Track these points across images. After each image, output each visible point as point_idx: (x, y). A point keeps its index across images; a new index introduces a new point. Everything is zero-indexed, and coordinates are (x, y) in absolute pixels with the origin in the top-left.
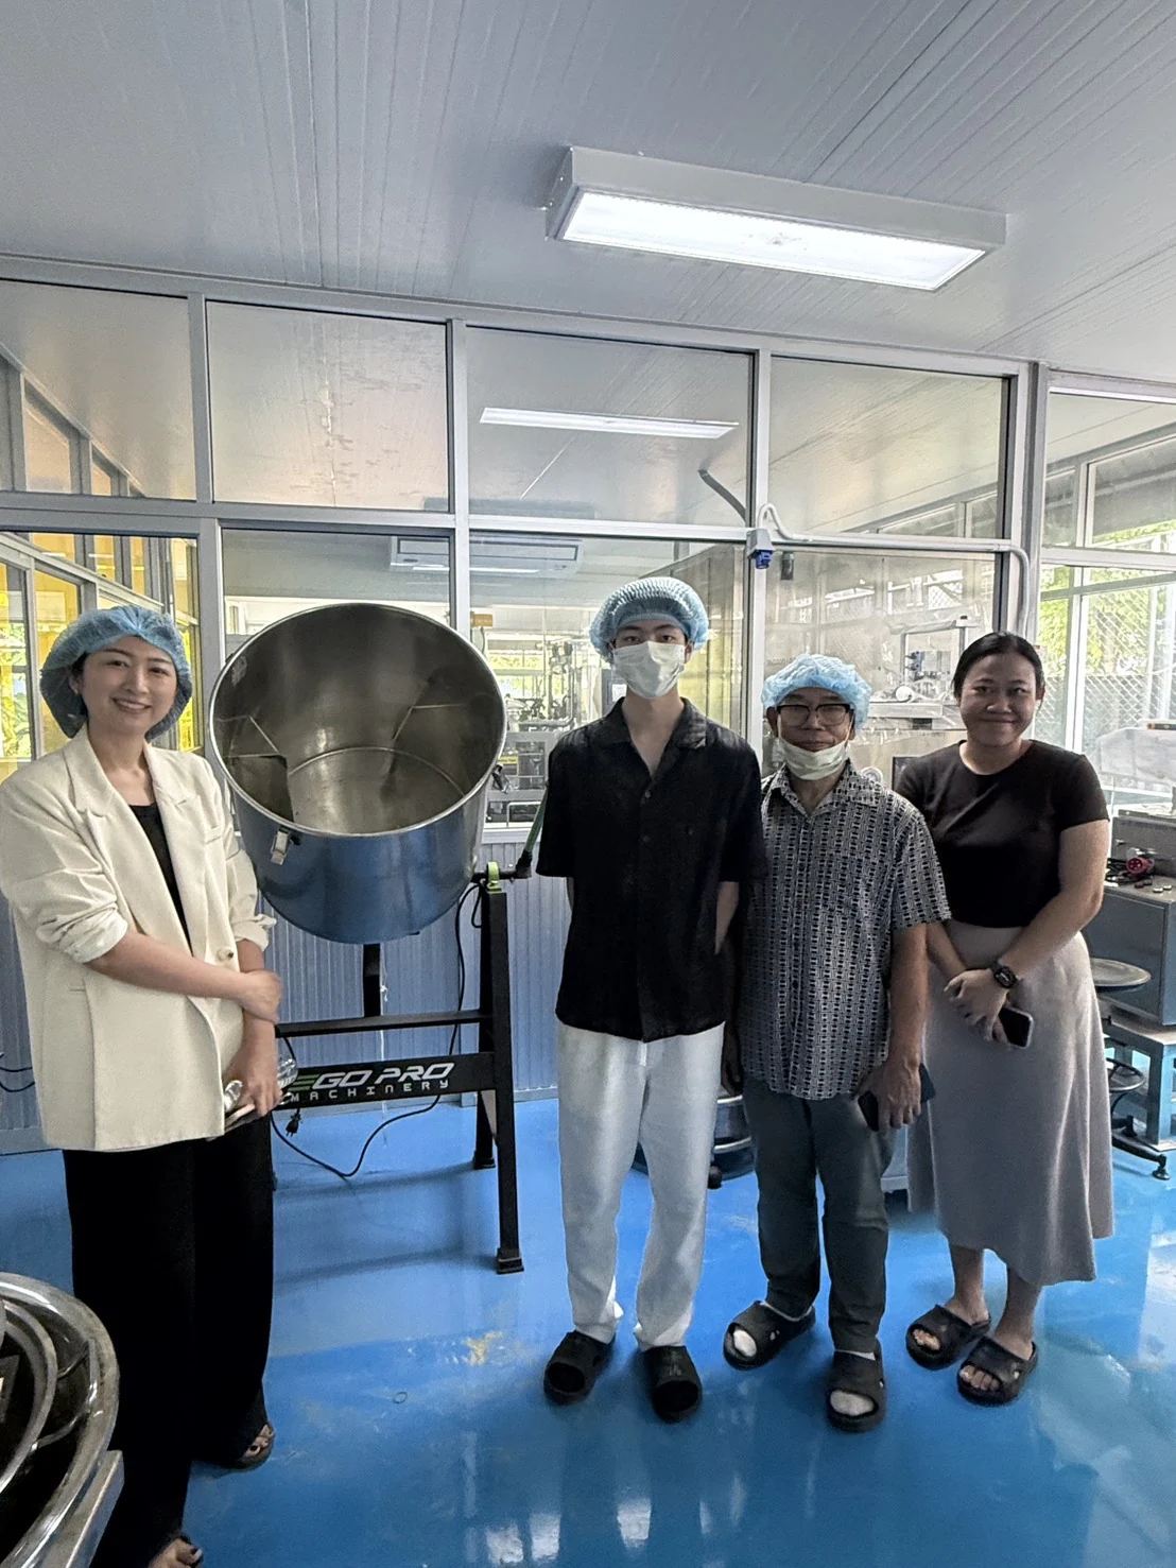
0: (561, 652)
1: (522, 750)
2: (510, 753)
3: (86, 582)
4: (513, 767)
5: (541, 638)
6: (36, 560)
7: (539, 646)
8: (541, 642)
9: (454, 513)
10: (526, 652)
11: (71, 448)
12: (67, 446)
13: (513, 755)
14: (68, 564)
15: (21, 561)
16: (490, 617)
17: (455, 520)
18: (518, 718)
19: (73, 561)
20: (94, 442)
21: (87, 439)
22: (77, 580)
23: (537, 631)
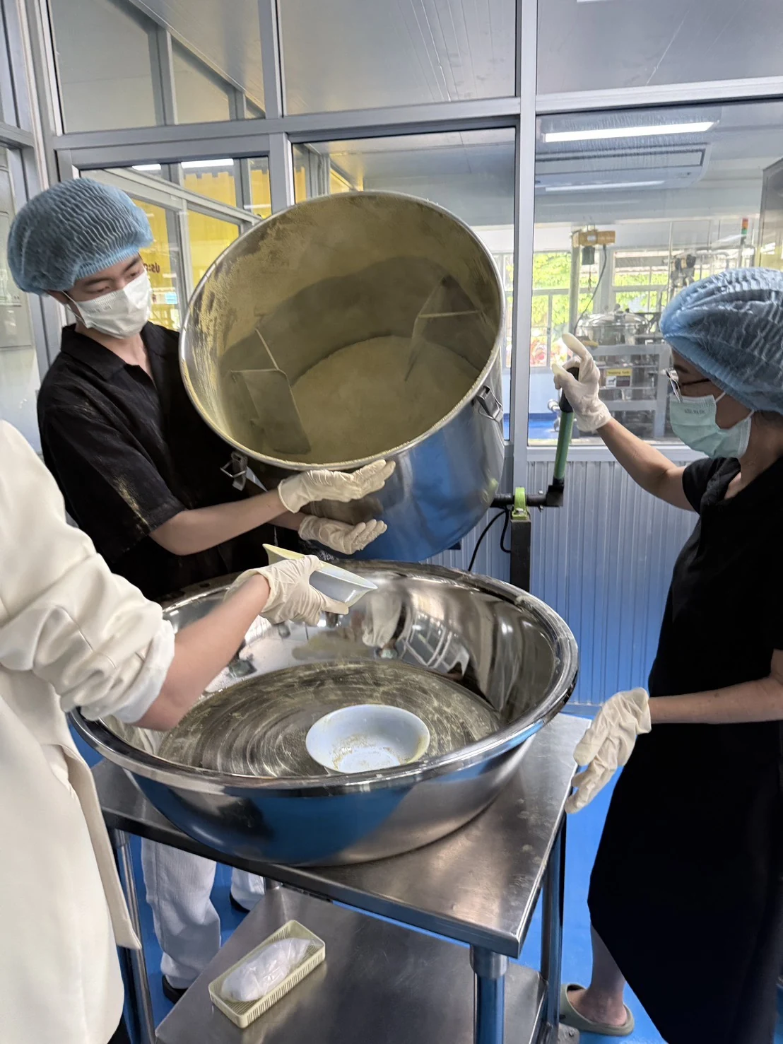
0: (684, 264)
1: (637, 362)
2: (625, 365)
3: (244, 222)
4: (626, 379)
5: (666, 253)
6: (188, 202)
7: (666, 261)
8: (666, 257)
9: (520, 96)
10: (654, 268)
11: (229, 100)
12: (227, 100)
13: (626, 367)
14: (232, 209)
15: (173, 203)
16: (612, 234)
17: (520, 104)
18: (634, 331)
19: (235, 206)
20: (248, 94)
21: (241, 92)
22: (237, 220)
23: (663, 247)
